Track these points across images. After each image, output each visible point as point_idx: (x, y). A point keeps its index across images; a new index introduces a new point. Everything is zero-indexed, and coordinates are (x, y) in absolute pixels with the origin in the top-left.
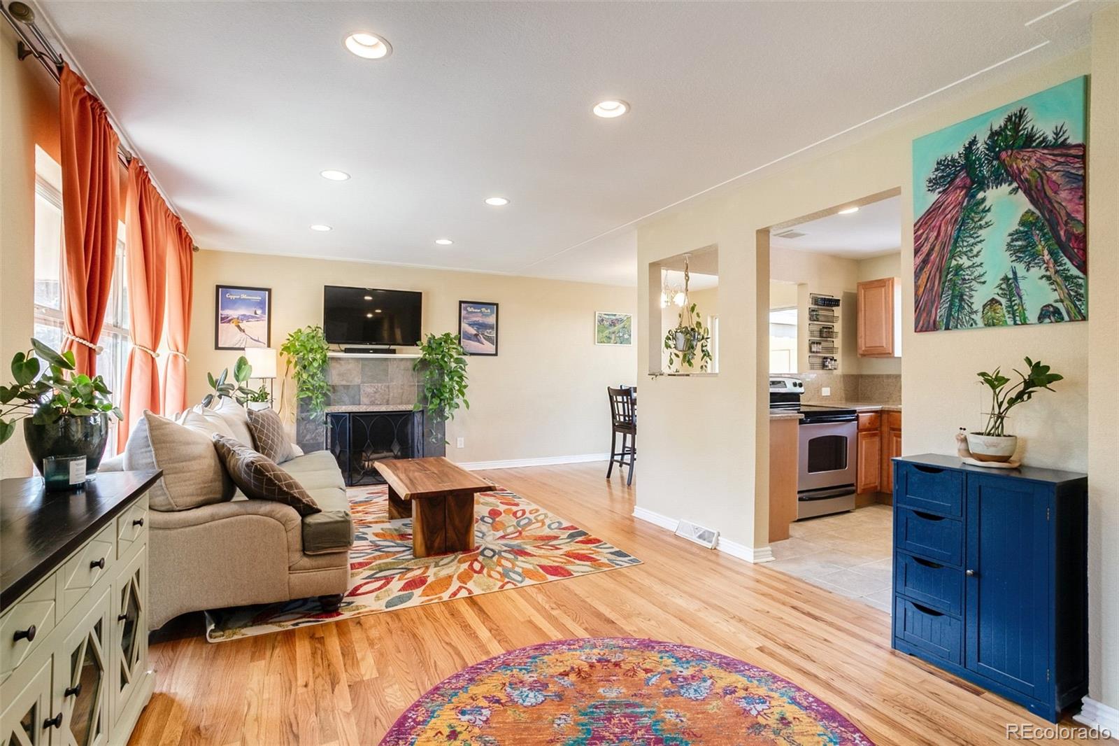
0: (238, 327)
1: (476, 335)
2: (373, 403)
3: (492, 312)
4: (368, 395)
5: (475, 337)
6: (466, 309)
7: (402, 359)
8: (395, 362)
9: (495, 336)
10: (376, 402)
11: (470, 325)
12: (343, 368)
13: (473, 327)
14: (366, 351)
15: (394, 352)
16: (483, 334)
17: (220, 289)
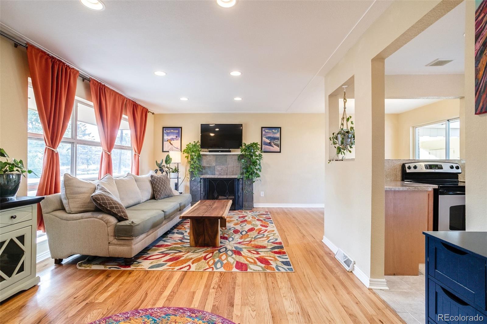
0: (170, 143)
1: (270, 143)
2: (220, 174)
3: (278, 132)
4: (218, 171)
5: (270, 144)
6: (264, 131)
7: (233, 155)
8: (230, 156)
9: (279, 143)
10: (222, 174)
11: (267, 138)
12: (209, 158)
13: (268, 139)
14: (218, 151)
15: (230, 151)
16: (273, 142)
17: (164, 129)
